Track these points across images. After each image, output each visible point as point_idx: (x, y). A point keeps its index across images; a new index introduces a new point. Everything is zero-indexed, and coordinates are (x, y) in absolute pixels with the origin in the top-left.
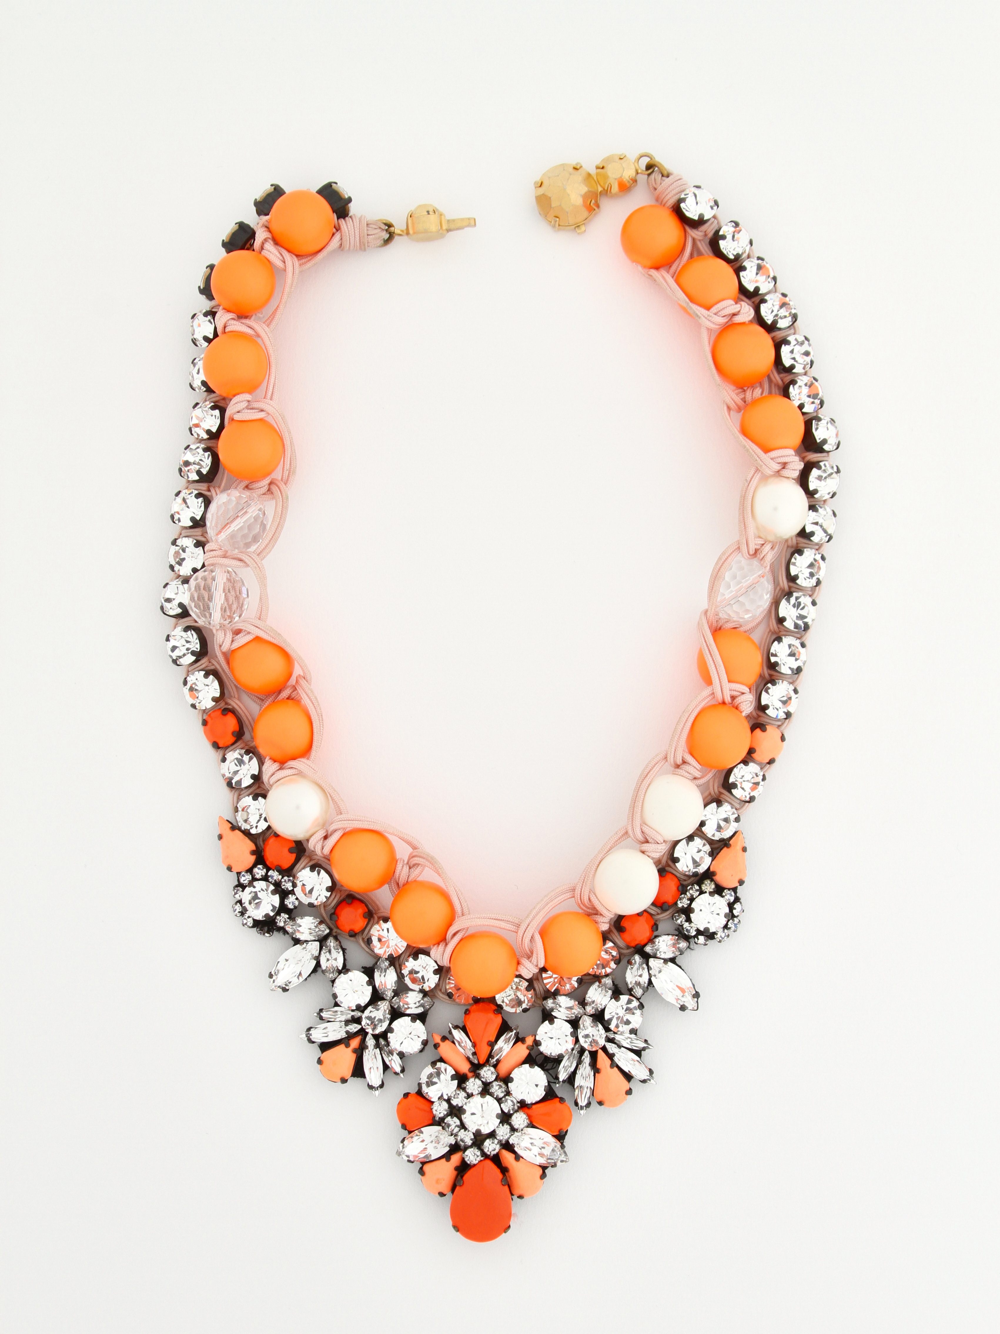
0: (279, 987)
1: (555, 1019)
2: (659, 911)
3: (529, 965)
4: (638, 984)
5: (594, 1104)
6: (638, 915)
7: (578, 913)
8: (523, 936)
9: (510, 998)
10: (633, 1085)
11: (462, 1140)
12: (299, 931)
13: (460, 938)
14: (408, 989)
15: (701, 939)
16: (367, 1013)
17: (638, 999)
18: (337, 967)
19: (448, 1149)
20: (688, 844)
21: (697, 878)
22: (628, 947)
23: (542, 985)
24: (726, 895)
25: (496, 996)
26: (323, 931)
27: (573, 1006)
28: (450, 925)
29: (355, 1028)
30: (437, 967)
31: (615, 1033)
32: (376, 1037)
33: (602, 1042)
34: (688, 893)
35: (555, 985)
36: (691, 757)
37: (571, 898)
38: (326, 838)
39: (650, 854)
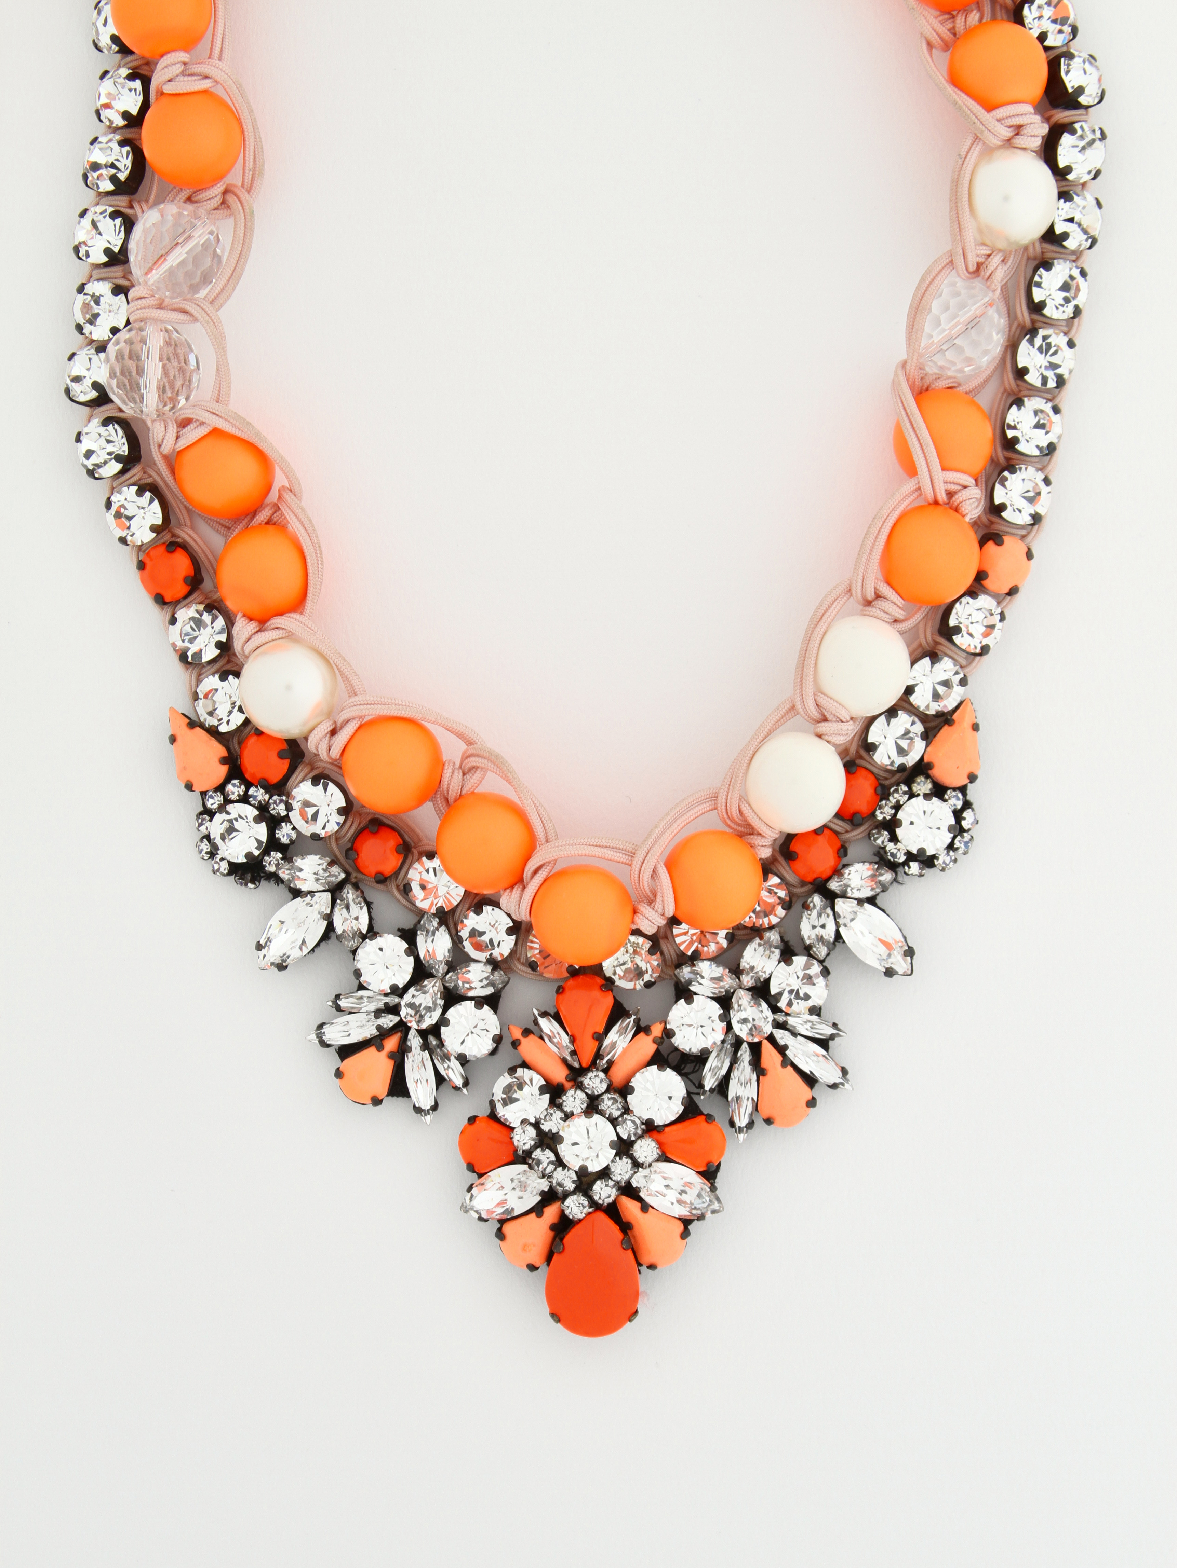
0: (273, 964)
1: (695, 997)
2: (847, 826)
3: (650, 914)
4: (821, 939)
5: (758, 1124)
6: (815, 832)
7: (723, 833)
8: (640, 870)
9: (623, 967)
10: (818, 1092)
11: (560, 1184)
12: (299, 878)
13: (545, 877)
14: (469, 960)
15: (914, 867)
16: (407, 998)
17: (821, 962)
18: (359, 929)
19: (537, 1198)
20: (888, 721)
21: (904, 774)
22: (803, 883)
23: (672, 947)
24: (949, 798)
25: (604, 964)
26: (336, 877)
27: (722, 976)
28: (528, 857)
29: (390, 1021)
30: (511, 924)
31: (787, 1014)
32: (423, 1033)
33: (768, 1029)
34: (891, 798)
35: (692, 945)
36: (888, 588)
37: (713, 809)
38: (333, 733)
39: (830, 739)
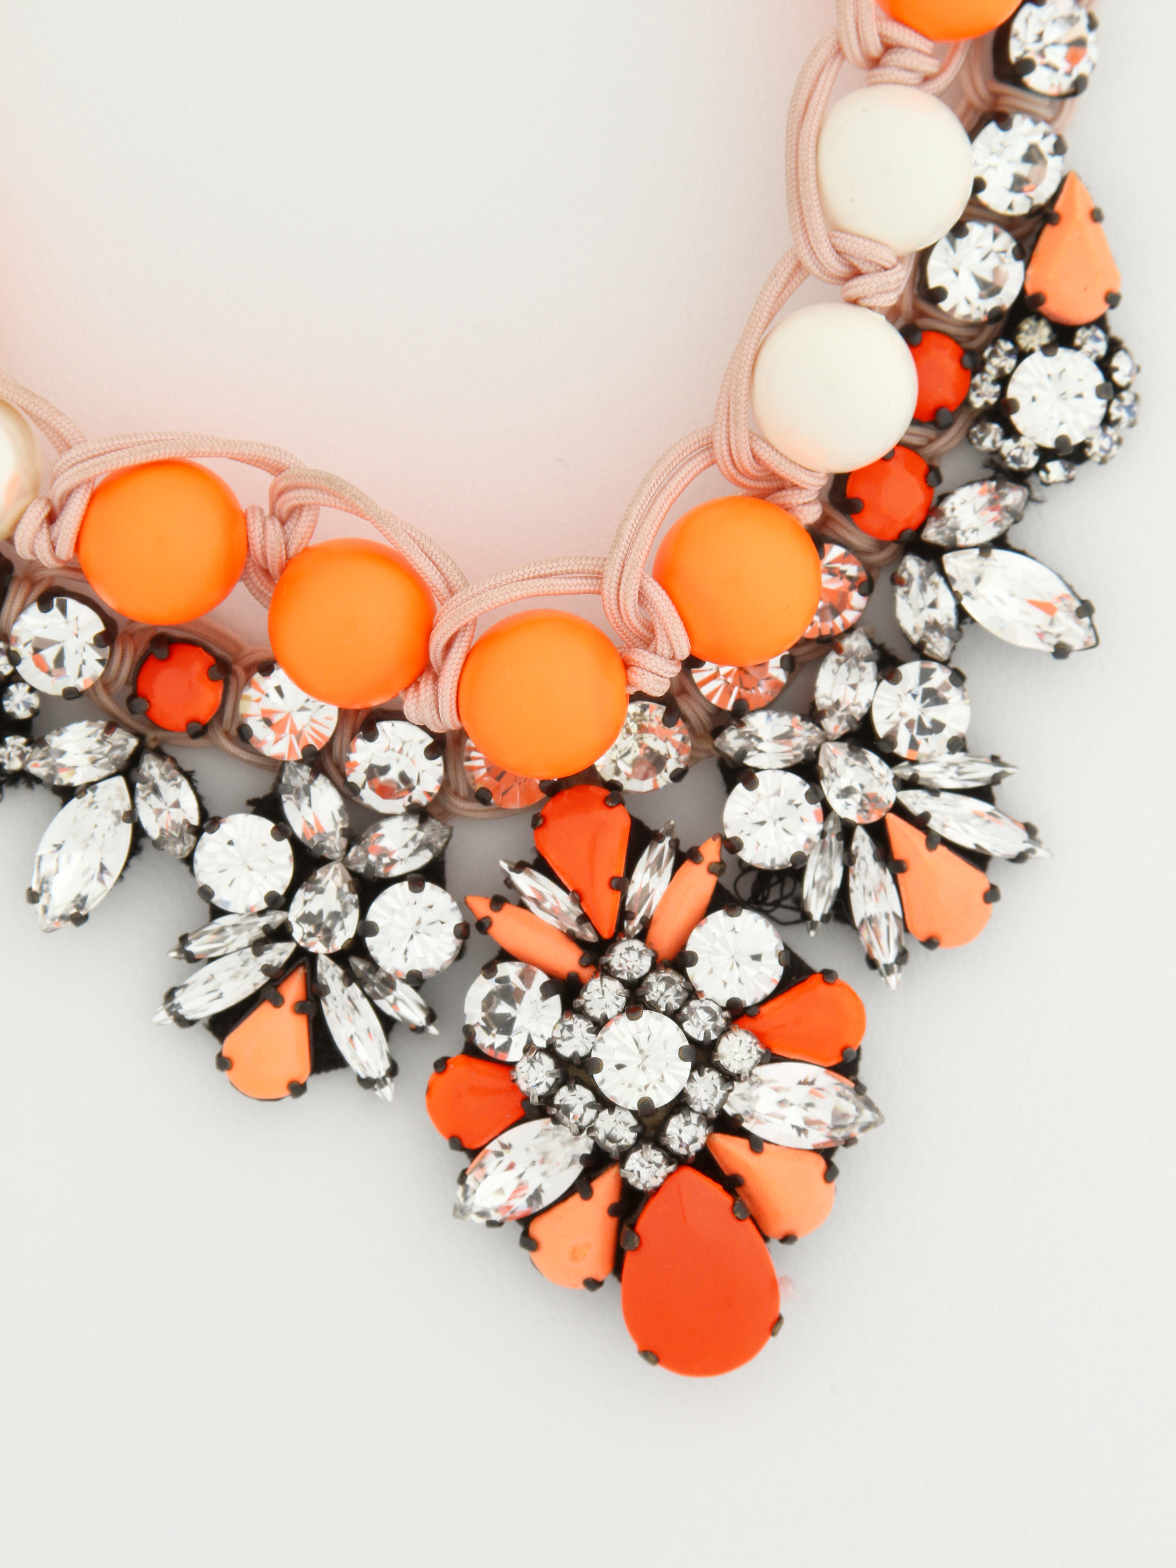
0: (63, 917)
1: (758, 775)
2: (929, 432)
3: (653, 663)
4: (933, 626)
5: (918, 953)
6: (884, 459)
7: (733, 500)
8: (618, 596)
9: (629, 759)
10: (996, 874)
11: (610, 1138)
12: (63, 767)
13: (465, 650)
14: (378, 817)
15: (1056, 469)
16: (297, 909)
17: (945, 663)
18: (186, 821)
19: (577, 1170)
20: (953, 245)
21: (1000, 324)
22: (882, 545)
23: (699, 704)
24: (1084, 343)
25: (597, 763)
26: (122, 747)
27: (792, 728)
28: (428, 630)
29: (281, 954)
30: (429, 741)
31: (913, 762)
32: (340, 958)
33: (889, 795)
34: (988, 368)
35: (731, 693)
36: (901, 27)
37: (708, 466)
38: (51, 518)
39: (873, 302)
